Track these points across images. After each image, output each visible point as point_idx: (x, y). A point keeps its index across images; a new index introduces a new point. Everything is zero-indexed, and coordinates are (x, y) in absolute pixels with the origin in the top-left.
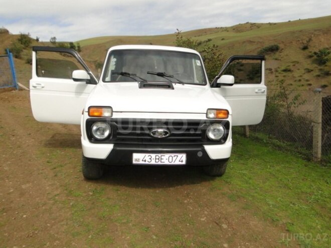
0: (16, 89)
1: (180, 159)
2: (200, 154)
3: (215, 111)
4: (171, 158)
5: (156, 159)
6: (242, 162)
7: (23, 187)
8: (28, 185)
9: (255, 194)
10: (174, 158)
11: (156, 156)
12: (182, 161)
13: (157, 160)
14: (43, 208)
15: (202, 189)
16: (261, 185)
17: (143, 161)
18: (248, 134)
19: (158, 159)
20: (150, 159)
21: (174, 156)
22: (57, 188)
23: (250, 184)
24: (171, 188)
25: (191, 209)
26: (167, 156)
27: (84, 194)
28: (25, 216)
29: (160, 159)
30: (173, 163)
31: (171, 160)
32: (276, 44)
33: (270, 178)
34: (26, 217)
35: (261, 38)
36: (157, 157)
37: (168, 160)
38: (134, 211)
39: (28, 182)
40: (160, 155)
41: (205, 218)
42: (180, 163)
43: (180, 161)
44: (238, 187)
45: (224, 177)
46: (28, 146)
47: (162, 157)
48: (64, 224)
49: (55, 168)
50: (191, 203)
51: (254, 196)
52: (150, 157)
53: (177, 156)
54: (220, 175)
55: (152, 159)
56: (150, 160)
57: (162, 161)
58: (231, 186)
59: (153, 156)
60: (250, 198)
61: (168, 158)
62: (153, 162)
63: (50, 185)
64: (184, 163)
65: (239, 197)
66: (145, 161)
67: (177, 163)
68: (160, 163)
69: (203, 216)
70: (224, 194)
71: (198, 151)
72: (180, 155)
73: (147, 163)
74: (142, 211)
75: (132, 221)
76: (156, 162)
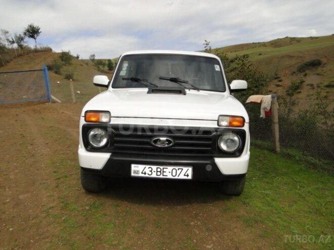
0: (49, 101)
1: (185, 173)
2: (209, 168)
3: (228, 118)
4: (174, 171)
5: (157, 172)
6: (266, 180)
7: (21, 197)
8: (26, 195)
9: (278, 220)
10: (178, 172)
11: (157, 168)
12: (188, 176)
13: (159, 173)
14: (33, 221)
15: (214, 209)
16: (287, 209)
17: (142, 173)
18: (278, 149)
19: (160, 172)
21: (179, 169)
22: (54, 200)
23: (272, 206)
24: (178, 207)
25: (197, 232)
26: (170, 168)
27: (80, 209)
28: (11, 229)
29: (162, 172)
30: (176, 177)
31: (174, 174)
32: (318, 58)
33: (299, 201)
34: (12, 230)
35: (301, 52)
36: (159, 170)
37: (171, 173)
38: (129, 231)
39: (27, 192)
40: (162, 167)
41: (212, 245)
42: (186, 178)
43: (185, 175)
44: (257, 209)
45: (242, 196)
46: (42, 155)
47: (165, 170)
48: (48, 242)
49: (59, 179)
50: (198, 226)
51: (276, 222)
52: (150, 169)
53: (182, 169)
54: (238, 194)
55: (153, 171)
56: (150, 173)
57: (165, 174)
58: (248, 208)
59: (154, 168)
60: (271, 224)
61: (171, 171)
62: (154, 175)
63: (48, 196)
64: (190, 177)
65: (256, 222)
66: (145, 173)
67: (182, 177)
68: (161, 176)
69: (210, 242)
70: (239, 217)
71: (207, 164)
72: (185, 169)
73: (147, 175)
74: (138, 232)
75: (123, 243)
76: (157, 175)
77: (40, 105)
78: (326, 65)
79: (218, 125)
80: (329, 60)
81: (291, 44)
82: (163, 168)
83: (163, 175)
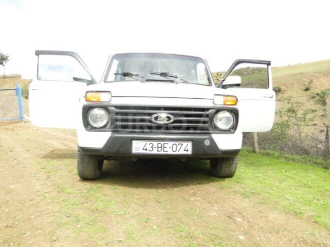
0: (22, 121)
1: (184, 148)
2: (207, 143)
3: (222, 97)
4: (175, 146)
5: (158, 147)
6: (254, 168)
7: (11, 187)
8: (16, 185)
9: (272, 192)
10: (179, 147)
11: (158, 144)
12: (187, 151)
13: (160, 149)
14: (30, 203)
16: (278, 184)
17: (143, 149)
18: (257, 150)
19: (161, 147)
20: (152, 147)
21: (179, 144)
22: (48, 187)
23: (264, 183)
24: (176, 189)
25: (199, 205)
26: (171, 144)
27: (77, 192)
28: (7, 210)
29: (163, 147)
30: (177, 153)
31: (174, 149)
32: (278, 86)
33: (287, 179)
34: (9, 211)
36: (160, 146)
37: (171, 149)
39: (17, 183)
40: (162, 143)
41: (215, 213)
42: (185, 153)
43: (184, 150)
44: (251, 186)
45: (234, 178)
46: (25, 158)
47: (165, 146)
48: (50, 216)
49: (49, 172)
50: (198, 200)
51: (271, 193)
52: (151, 145)
53: (182, 144)
54: (230, 176)
55: (154, 147)
56: (151, 149)
57: (165, 149)
58: (243, 185)
59: (155, 143)
60: (266, 195)
61: (171, 147)
62: (155, 152)
63: (41, 185)
64: (190, 152)
65: (253, 193)
66: (146, 150)
67: (182, 152)
68: (162, 152)
69: (213, 211)
70: (236, 192)
71: (205, 139)
72: (185, 144)
73: (148, 152)
76: (158, 151)
77: (12, 125)
78: (285, 92)
79: (214, 103)
80: (287, 87)
81: (253, 73)
82: (164, 144)
83: (164, 151)
